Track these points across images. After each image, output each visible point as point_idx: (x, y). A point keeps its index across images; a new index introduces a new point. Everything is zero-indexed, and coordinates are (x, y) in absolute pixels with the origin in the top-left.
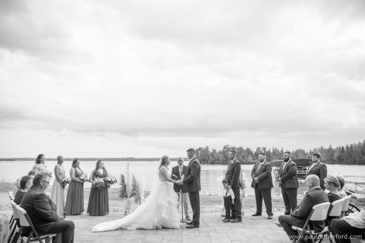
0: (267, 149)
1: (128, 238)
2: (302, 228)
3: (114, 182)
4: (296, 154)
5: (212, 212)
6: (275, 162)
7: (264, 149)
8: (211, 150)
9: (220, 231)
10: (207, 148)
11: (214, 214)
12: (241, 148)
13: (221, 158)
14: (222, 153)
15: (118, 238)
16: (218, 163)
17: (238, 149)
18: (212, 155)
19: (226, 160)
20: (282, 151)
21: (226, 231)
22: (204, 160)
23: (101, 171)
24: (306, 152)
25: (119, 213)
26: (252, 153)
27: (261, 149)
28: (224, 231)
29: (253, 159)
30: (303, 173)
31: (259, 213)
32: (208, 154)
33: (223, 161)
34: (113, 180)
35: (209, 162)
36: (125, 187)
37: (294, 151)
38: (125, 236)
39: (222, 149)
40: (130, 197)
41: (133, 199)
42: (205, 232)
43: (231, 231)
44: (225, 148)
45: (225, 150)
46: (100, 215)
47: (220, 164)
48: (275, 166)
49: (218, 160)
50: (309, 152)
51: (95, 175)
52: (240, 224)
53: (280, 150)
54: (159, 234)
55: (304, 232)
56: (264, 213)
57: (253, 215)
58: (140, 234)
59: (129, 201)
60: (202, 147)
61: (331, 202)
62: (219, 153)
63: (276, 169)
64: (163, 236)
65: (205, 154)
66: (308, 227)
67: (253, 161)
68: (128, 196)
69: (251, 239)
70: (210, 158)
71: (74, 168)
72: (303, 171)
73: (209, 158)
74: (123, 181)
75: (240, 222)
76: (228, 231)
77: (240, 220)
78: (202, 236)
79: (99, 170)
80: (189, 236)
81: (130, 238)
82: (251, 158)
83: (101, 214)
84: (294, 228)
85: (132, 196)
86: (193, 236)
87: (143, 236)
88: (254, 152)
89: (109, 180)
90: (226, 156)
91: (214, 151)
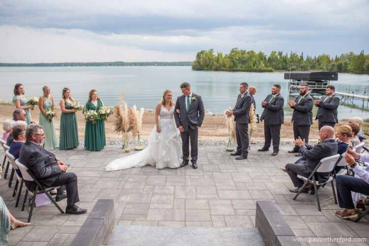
0: (284, 54)
1: (130, 180)
2: (307, 178)
3: (110, 113)
4: (318, 61)
5: (216, 144)
6: (291, 74)
7: (280, 54)
8: (215, 54)
9: (224, 171)
10: (211, 51)
11: (218, 147)
12: (252, 52)
13: (228, 63)
14: (229, 58)
15: (120, 179)
16: (223, 70)
17: (248, 53)
18: (216, 59)
19: (233, 67)
20: (302, 57)
21: (230, 171)
22: (207, 66)
23: (95, 103)
24: (331, 59)
25: (117, 146)
26: (265, 59)
27: (277, 54)
28: (228, 171)
29: (266, 66)
30: (322, 88)
31: (266, 149)
32: (212, 59)
33: (230, 67)
34: (108, 112)
35: (213, 68)
36: (121, 120)
37: (317, 57)
38: (127, 178)
39: (230, 52)
40: (128, 132)
41: (130, 133)
42: (209, 172)
43: (236, 171)
44: (233, 51)
45: (233, 54)
46: (96, 150)
47: (226, 70)
48: (291, 79)
49: (224, 66)
50: (334, 58)
51: (89, 107)
52: (245, 162)
53: (299, 55)
54: (161, 175)
55: (308, 182)
56: (271, 149)
57: (259, 150)
58: (142, 175)
59: (127, 135)
60: (205, 50)
61: (341, 154)
62: (225, 57)
63: (292, 82)
64: (165, 176)
65: (209, 58)
66: (313, 178)
67: (265, 68)
68: (126, 130)
69: (255, 181)
70: (215, 63)
71: (63, 100)
72: (323, 86)
73: (213, 63)
74: (118, 114)
75: (246, 160)
76: (232, 171)
77: (245, 157)
78: (205, 177)
79: (92, 102)
80: (192, 177)
81: (132, 180)
82: (264, 65)
83: (98, 149)
84: (299, 176)
85: (129, 130)
86: (196, 177)
87: (146, 177)
88: (267, 58)
89: (103, 112)
90: (233, 61)
91: (220, 55)
